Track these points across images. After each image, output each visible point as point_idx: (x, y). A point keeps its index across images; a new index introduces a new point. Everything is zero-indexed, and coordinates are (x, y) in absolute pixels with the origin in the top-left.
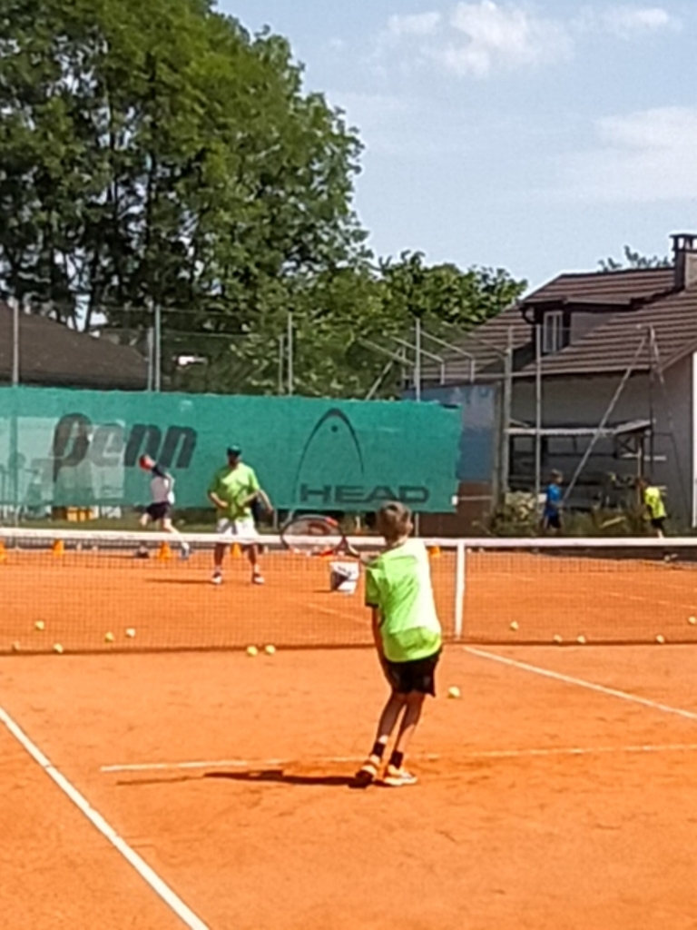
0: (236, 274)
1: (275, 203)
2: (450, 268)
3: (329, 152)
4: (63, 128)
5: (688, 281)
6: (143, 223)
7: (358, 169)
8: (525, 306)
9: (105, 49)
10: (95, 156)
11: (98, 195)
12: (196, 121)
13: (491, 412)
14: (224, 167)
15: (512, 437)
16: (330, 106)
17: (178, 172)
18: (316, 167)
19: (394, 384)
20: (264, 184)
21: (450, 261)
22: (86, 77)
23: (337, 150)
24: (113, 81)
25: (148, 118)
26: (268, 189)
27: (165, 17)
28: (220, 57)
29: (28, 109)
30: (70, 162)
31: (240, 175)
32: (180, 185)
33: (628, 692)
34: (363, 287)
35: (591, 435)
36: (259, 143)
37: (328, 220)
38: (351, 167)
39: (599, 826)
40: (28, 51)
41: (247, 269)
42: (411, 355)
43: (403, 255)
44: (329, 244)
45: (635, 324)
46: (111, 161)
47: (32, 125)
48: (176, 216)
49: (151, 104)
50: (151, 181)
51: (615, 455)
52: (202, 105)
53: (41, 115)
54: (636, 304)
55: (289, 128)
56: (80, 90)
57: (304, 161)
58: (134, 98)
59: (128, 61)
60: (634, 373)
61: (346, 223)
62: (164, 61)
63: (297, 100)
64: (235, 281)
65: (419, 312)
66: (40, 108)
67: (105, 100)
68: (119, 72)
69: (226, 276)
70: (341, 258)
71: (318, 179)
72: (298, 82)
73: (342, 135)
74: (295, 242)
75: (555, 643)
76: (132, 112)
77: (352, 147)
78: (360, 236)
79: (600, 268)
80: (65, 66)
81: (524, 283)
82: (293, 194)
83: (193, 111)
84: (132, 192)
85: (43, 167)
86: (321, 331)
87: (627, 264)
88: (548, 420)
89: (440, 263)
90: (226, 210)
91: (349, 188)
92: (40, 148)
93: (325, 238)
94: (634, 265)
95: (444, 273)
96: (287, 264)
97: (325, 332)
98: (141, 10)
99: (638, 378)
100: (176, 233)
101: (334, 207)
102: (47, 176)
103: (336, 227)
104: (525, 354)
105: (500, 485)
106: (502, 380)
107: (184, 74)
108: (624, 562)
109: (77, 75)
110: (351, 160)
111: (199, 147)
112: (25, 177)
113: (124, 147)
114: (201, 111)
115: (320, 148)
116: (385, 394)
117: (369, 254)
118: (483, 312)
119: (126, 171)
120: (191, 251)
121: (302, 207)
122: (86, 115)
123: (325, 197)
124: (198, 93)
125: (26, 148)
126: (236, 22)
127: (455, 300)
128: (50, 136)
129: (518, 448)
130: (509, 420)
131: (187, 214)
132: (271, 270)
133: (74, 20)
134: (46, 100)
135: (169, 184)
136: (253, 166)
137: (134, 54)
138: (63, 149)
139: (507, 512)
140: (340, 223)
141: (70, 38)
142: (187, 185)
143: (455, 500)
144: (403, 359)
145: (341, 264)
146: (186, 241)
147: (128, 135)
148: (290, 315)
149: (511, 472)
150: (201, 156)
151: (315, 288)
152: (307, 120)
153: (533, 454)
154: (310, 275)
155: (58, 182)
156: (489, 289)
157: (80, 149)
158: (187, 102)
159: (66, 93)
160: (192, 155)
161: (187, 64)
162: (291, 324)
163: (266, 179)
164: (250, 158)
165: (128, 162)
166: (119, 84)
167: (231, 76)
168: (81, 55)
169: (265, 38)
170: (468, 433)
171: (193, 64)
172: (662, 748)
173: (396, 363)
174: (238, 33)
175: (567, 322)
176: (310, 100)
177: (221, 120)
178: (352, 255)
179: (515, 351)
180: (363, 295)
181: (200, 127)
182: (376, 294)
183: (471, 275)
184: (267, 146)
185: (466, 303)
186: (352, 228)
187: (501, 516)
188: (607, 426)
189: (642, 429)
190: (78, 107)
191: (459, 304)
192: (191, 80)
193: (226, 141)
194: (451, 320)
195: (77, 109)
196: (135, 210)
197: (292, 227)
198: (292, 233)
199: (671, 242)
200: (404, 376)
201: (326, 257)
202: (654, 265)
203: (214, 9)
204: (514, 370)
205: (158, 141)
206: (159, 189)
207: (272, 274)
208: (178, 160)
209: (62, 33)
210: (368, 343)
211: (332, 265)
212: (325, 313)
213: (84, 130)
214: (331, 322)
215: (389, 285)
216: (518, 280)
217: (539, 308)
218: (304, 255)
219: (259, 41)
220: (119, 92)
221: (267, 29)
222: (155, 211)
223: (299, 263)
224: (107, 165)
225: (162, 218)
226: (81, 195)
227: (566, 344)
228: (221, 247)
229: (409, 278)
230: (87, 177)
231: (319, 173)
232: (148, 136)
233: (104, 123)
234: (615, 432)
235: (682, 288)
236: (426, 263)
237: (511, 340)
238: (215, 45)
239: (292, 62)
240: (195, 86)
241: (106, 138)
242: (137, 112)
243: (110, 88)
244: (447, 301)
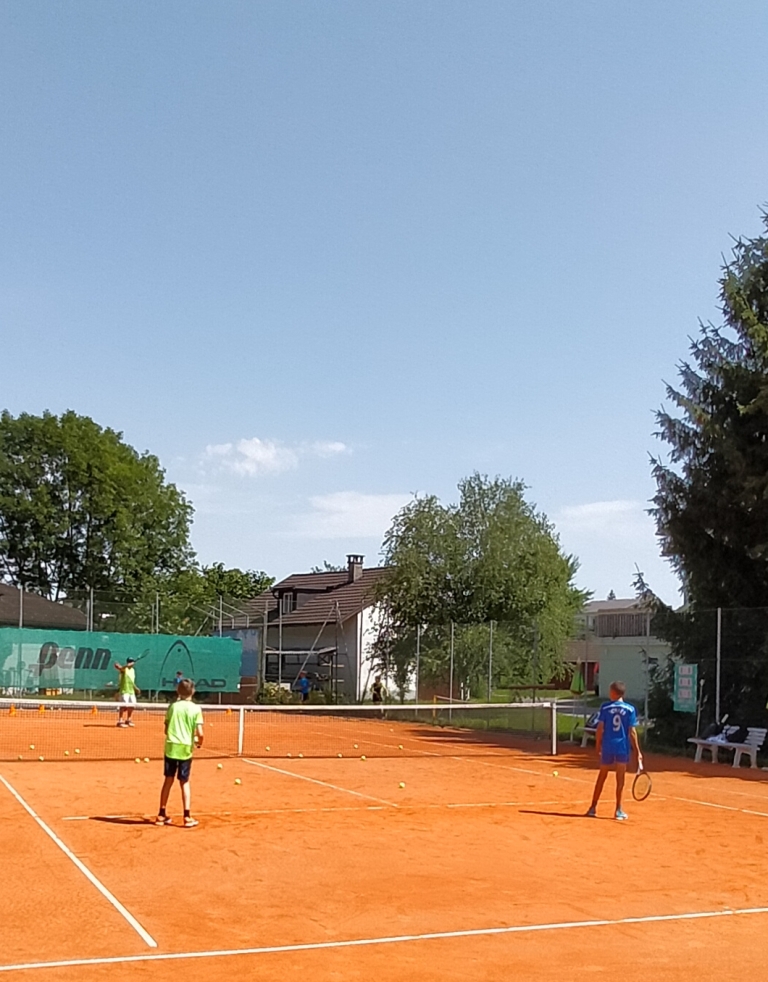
0: (131, 573)
1: (150, 538)
2: (237, 571)
3: (177, 513)
4: (46, 500)
5: (355, 578)
6: (85, 547)
7: (192, 522)
8: (274, 590)
9: (67, 461)
10: (61, 514)
11: (63, 533)
12: (112, 497)
13: (257, 643)
14: (125, 520)
15: (267, 655)
16: (178, 490)
17: (102, 523)
18: (171, 520)
19: (209, 628)
20: (145, 528)
21: (237, 568)
22: (58, 475)
23: (182, 512)
24: (70, 477)
25: (88, 496)
26: (147, 531)
27: (97, 445)
28: (123, 465)
29: (28, 491)
30: (49, 517)
31: (133, 524)
32: (103, 529)
33: (324, 781)
34: (194, 580)
35: (307, 654)
36: (143, 508)
37: (177, 547)
38: (188, 520)
39: (309, 848)
40: (28, 462)
41: (136, 571)
42: (217, 614)
43: (214, 565)
44: (177, 558)
45: (329, 599)
46: (69, 517)
47: (30, 499)
48: (101, 544)
49: (89, 488)
50: (89, 527)
51: (319, 665)
52: (115, 489)
53: (34, 494)
54: (329, 589)
55: (158, 500)
56: (54, 481)
57: (165, 517)
58: (80, 486)
59: (78, 467)
60: (328, 623)
61: (186, 548)
62: (96, 467)
63: (162, 487)
64: (130, 577)
65: (221, 593)
66: (35, 490)
67: (67, 486)
68: (74, 472)
69: (125, 574)
70: (183, 566)
71: (172, 526)
72: (163, 478)
73: (184, 505)
74: (160, 557)
75: (288, 757)
76: (80, 492)
77: (189, 510)
78: (193, 555)
79: (312, 572)
80: (47, 469)
81: (274, 579)
82: (159, 533)
83: (110, 492)
84: (80, 532)
85: (35, 519)
86: (173, 602)
87: (325, 570)
88: (285, 647)
89: (232, 568)
90: (126, 541)
91: (187, 531)
92: (34, 510)
93: (175, 555)
94: (329, 570)
95: (234, 573)
96: (156, 569)
97: (175, 602)
98: (85, 441)
99: (330, 626)
100: (101, 553)
101: (180, 540)
102: (37, 524)
103: (180, 550)
104: (273, 614)
105: (261, 679)
106: (263, 627)
107: (106, 474)
108: (323, 717)
109: (52, 474)
110: (188, 517)
111: (113, 510)
112: (26, 524)
113: (76, 510)
114: (114, 492)
115: (173, 511)
116: (204, 632)
117: (197, 564)
118: (253, 593)
119: (76, 523)
120: (109, 562)
121: (164, 540)
122: (57, 494)
123: (175, 535)
124: (113, 483)
125: (27, 510)
126: (132, 448)
127: (239, 587)
128: (39, 504)
129: (270, 661)
130: (266, 647)
131: (107, 543)
132: (148, 571)
133: (51, 446)
134: (38, 486)
135: (98, 528)
136: (140, 520)
137: (81, 463)
138: (45, 511)
139: (264, 692)
140: (183, 548)
141: (49, 456)
142: (107, 529)
143: (239, 686)
144: (214, 616)
145: (183, 569)
146: (107, 557)
147: (78, 504)
148: (158, 593)
149: (267, 672)
150: (114, 515)
151: (170, 581)
152: (167, 497)
153: (278, 663)
154: (168, 574)
155: (43, 527)
156: (256, 582)
157: (54, 511)
158: (107, 488)
159: (47, 482)
160: (110, 514)
161: (108, 469)
162: (158, 598)
163: (146, 526)
164: (139, 516)
165: (78, 517)
166: (74, 479)
167: (129, 475)
168: (55, 464)
169: (146, 456)
170: (245, 653)
171: (111, 469)
172: (341, 809)
173: (210, 618)
174: (133, 453)
175: (295, 598)
176: (168, 487)
177: (124, 497)
178: (188, 564)
179: (269, 612)
180: (194, 584)
181: (113, 500)
182: (200, 584)
183: (247, 574)
184: (147, 510)
185: (245, 588)
186: (188, 551)
187: (261, 694)
188: (314, 650)
189: (332, 652)
190: (53, 490)
191: (241, 589)
192: (109, 476)
193: (127, 507)
194: (237, 597)
195: (52, 491)
196: (81, 541)
197: (159, 550)
198: (159, 553)
199: (347, 559)
200: (214, 625)
201: (176, 565)
202: (338, 570)
203: (121, 441)
204: (269, 621)
205: (93, 508)
206: (93, 531)
207: (149, 573)
208: (102, 516)
209: (45, 453)
210: (196, 608)
211: (179, 569)
212: (174, 593)
213: (56, 501)
214: (178, 598)
215: (207, 579)
216: (271, 577)
217: (281, 591)
218: (165, 564)
219: (143, 458)
220: (74, 483)
221: (147, 451)
222: (91, 541)
223: (162, 568)
224: (67, 519)
225: (94, 545)
226: (54, 534)
227: (294, 609)
228: (123, 560)
229: (217, 576)
230: (57, 525)
231: (173, 523)
232: (88, 504)
233: (66, 497)
234: (318, 653)
235: (352, 582)
236: (225, 568)
237: (267, 606)
238: (121, 460)
239: (160, 468)
240: (111, 480)
241: (67, 505)
242: (83, 493)
243: (69, 480)
244: (236, 587)
